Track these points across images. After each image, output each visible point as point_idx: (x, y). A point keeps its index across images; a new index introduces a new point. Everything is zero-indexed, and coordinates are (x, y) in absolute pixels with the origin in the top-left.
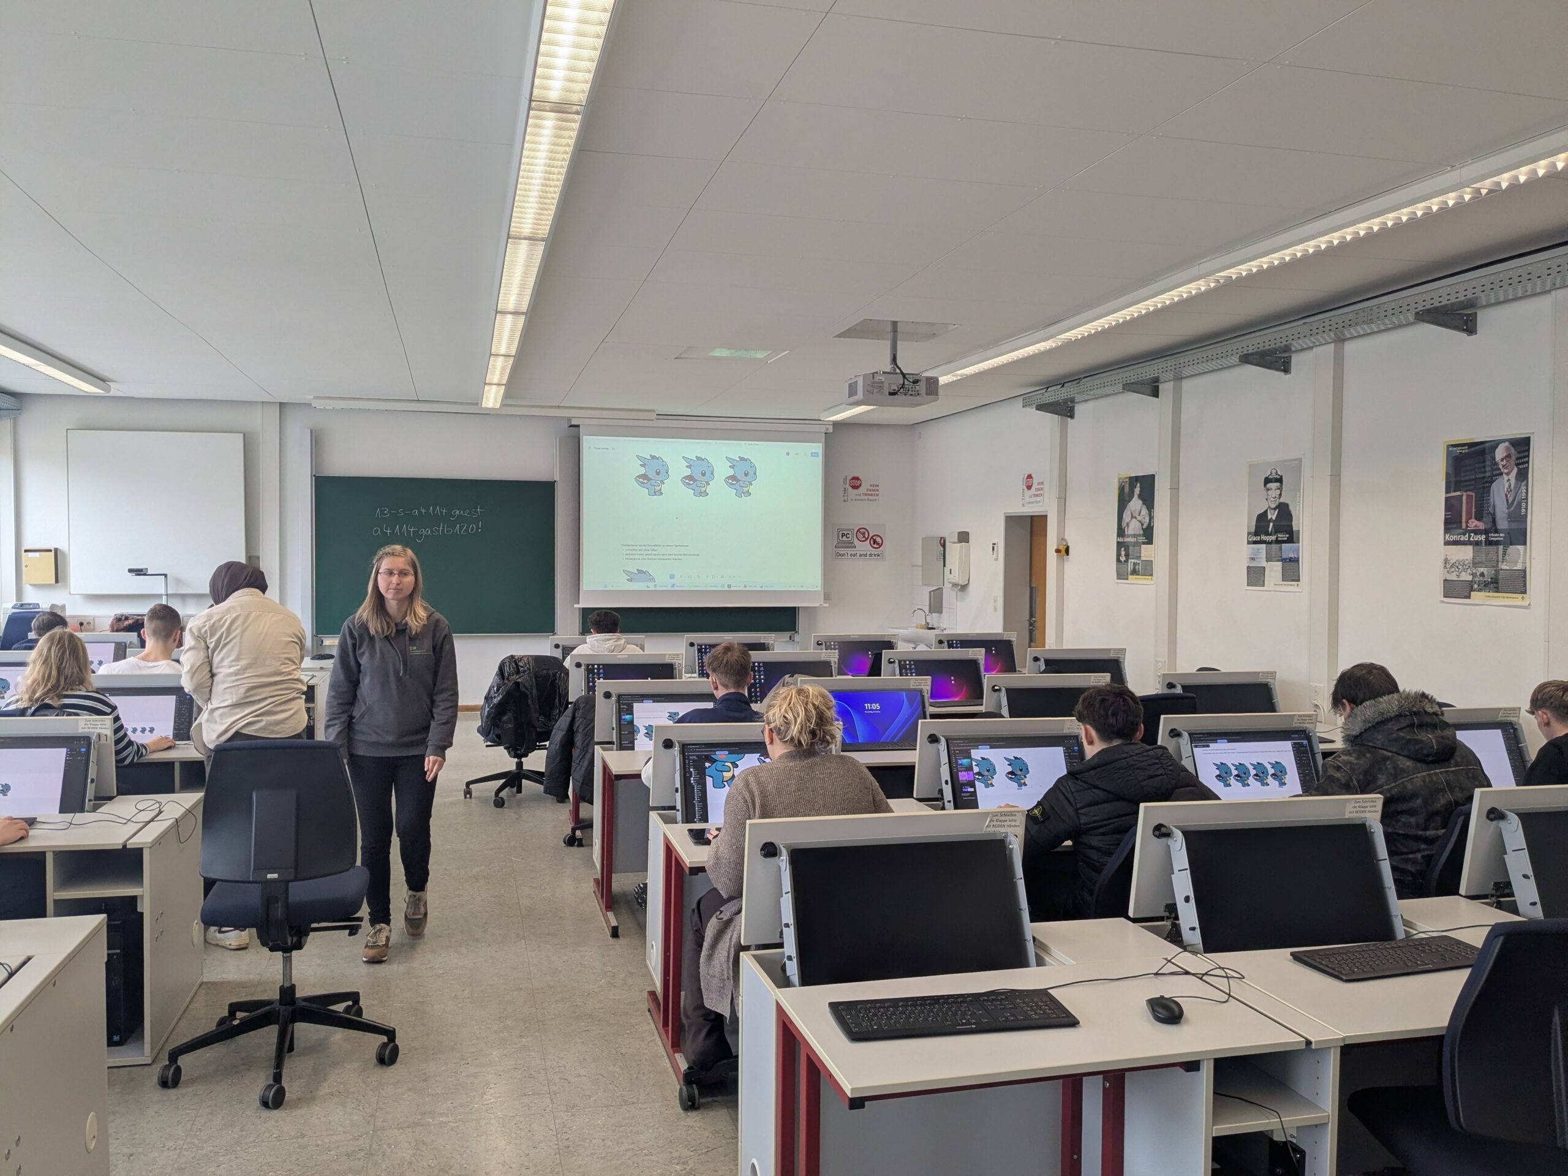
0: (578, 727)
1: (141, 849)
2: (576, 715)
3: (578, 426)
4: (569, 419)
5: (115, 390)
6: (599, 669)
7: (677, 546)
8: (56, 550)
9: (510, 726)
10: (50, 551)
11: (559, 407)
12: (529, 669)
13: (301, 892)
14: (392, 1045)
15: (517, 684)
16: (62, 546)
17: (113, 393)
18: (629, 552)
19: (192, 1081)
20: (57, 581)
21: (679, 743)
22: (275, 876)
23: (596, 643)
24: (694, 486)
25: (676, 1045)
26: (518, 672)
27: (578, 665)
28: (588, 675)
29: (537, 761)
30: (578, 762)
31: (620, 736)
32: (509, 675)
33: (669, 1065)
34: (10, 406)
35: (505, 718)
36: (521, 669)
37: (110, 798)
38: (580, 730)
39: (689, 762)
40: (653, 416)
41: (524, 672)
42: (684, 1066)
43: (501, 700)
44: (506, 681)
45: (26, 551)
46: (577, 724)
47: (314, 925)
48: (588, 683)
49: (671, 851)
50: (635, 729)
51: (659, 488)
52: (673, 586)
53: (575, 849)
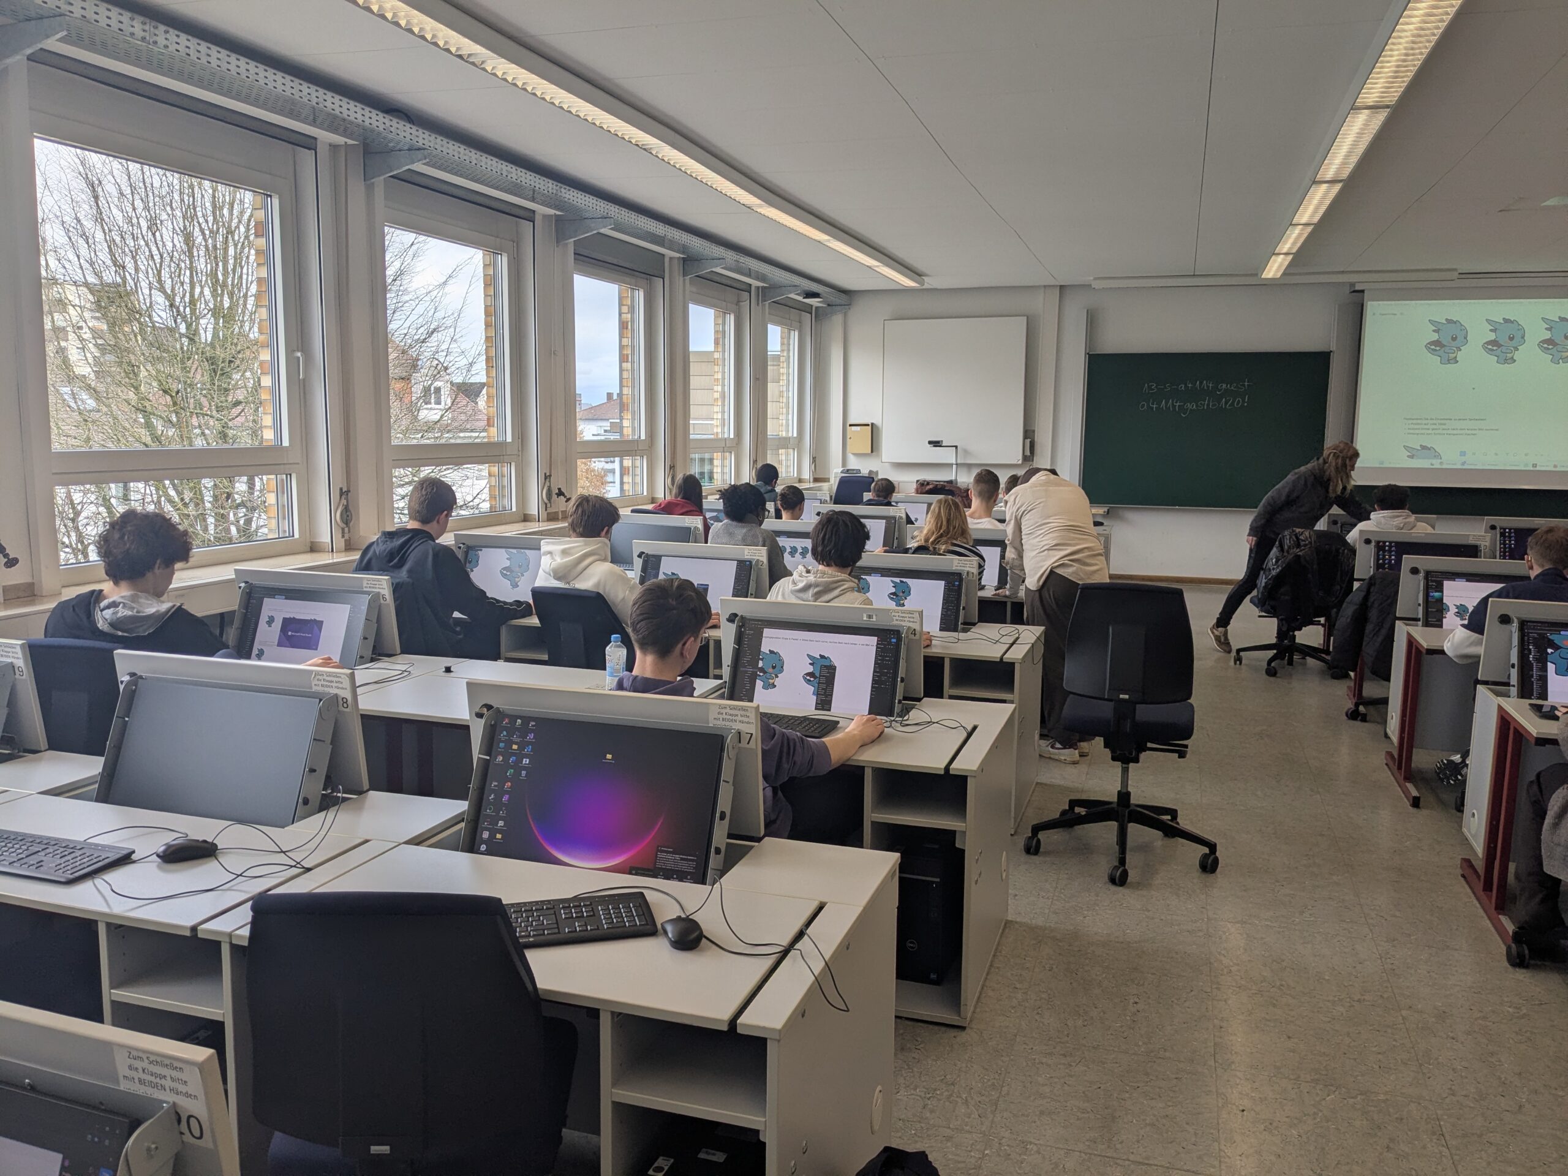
0: (1373, 603)
1: (1013, 664)
2: (1372, 590)
3: (1363, 291)
4: (1352, 285)
5: (929, 283)
6: (1390, 547)
7: (1471, 420)
8: (872, 424)
9: (1287, 597)
10: (868, 425)
11: (1343, 272)
12: (1310, 543)
13: (1146, 713)
14: (1213, 856)
15: (1298, 557)
16: (877, 421)
17: (926, 286)
18: (1412, 426)
19: (1048, 853)
20: (872, 451)
21: (1518, 618)
22: (1127, 697)
23: (1383, 521)
24: (1498, 352)
25: (1502, 906)
26: (1298, 545)
27: (1368, 541)
28: (1378, 552)
29: (1311, 635)
30: (1371, 636)
31: (1427, 613)
32: (1289, 547)
33: (1490, 925)
34: (843, 303)
35: (1282, 590)
36: (1302, 543)
37: (974, 624)
38: (1376, 605)
39: (1528, 639)
40: (1455, 275)
41: (1305, 545)
42: (1510, 928)
43: (1281, 572)
44: (1285, 554)
45: (850, 425)
46: (1372, 599)
47: (1149, 745)
48: (1378, 560)
49: (1509, 723)
50: (1444, 607)
51: (1454, 355)
52: (1464, 463)
53: (1358, 723)
